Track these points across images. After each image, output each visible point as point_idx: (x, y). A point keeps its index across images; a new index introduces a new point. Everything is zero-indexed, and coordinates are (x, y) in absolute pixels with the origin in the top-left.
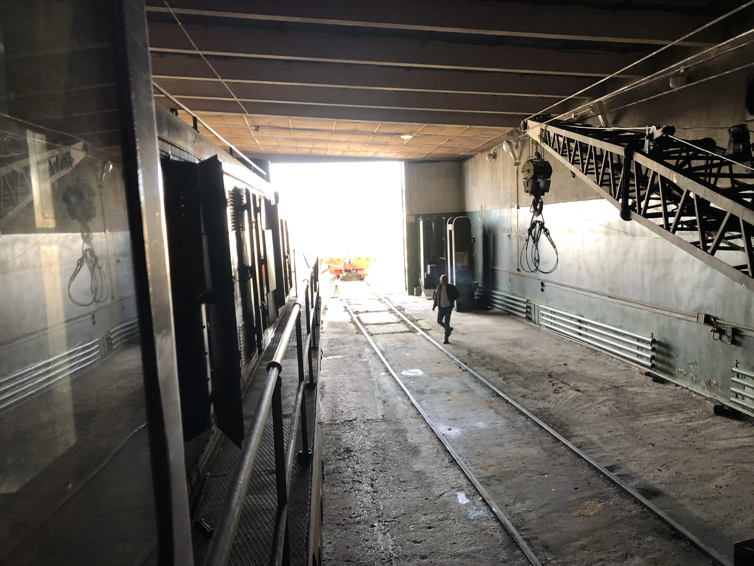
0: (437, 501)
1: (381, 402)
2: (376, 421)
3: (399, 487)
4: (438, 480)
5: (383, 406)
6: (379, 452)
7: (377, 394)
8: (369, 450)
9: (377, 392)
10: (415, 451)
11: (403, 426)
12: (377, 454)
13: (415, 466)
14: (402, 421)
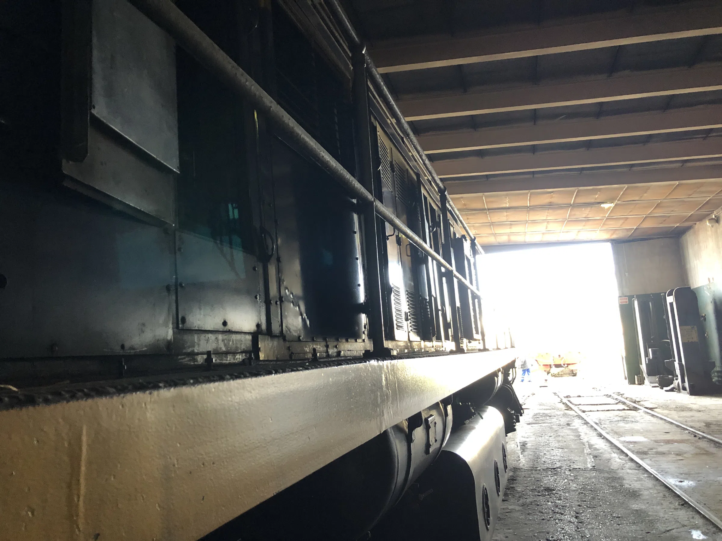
0: (662, 535)
1: (592, 457)
2: (585, 470)
3: (612, 521)
4: (664, 519)
5: (594, 460)
6: (587, 493)
7: (587, 451)
8: (574, 490)
9: (587, 450)
10: (634, 494)
11: (618, 475)
12: (584, 494)
13: (634, 506)
14: (618, 471)
